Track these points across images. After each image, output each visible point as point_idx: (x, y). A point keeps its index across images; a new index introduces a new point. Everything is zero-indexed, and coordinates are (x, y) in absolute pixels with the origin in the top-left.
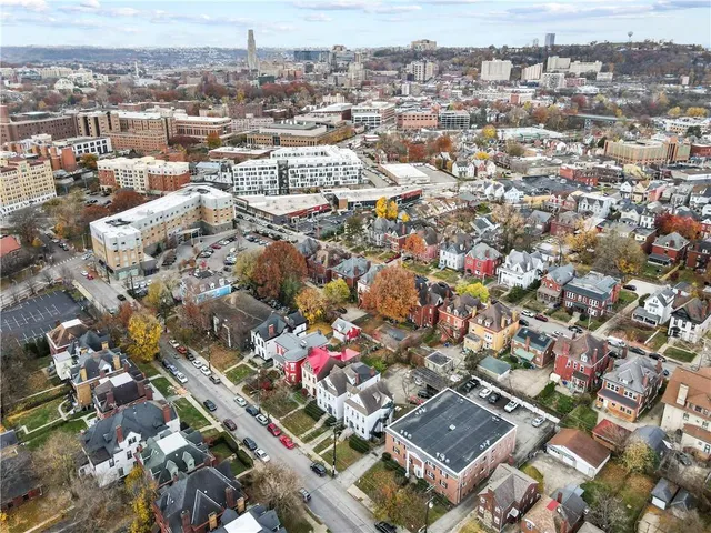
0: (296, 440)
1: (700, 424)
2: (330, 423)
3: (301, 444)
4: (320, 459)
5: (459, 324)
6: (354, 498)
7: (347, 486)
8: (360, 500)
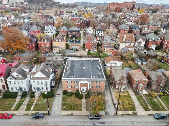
0: (10, 112)
1: (129, 45)
2: (24, 95)
3: (15, 112)
4: (34, 112)
5: (48, 45)
6: (68, 115)
7: (59, 113)
8: (72, 114)
